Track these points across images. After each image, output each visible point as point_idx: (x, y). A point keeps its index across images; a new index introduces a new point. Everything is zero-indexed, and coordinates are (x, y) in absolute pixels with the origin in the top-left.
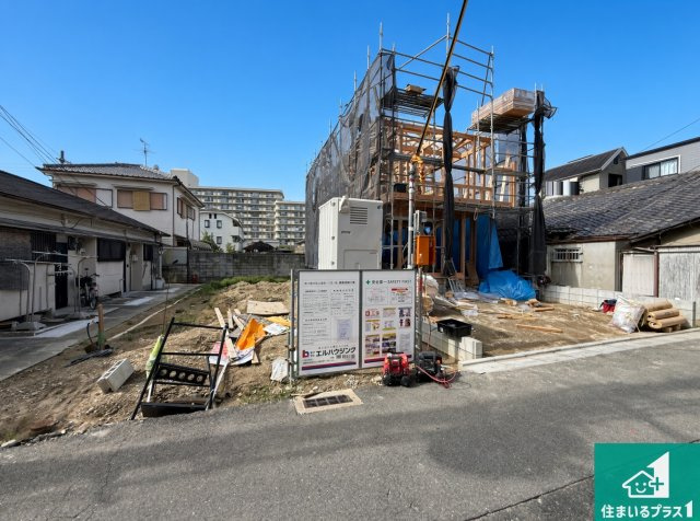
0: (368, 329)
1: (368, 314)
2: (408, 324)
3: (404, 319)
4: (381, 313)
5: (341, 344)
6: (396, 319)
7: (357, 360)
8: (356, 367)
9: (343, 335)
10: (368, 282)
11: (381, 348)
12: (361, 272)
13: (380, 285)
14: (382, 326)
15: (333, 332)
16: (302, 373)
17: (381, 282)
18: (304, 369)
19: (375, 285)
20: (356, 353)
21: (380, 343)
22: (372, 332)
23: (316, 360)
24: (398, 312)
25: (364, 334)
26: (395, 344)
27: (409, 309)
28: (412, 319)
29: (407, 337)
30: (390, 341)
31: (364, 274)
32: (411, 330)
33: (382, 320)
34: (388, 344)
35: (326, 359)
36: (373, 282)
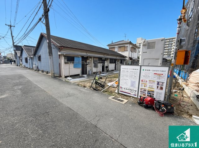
0: (142, 86)
1: (142, 81)
2: (162, 88)
3: (159, 86)
4: (148, 82)
5: (132, 88)
6: (155, 86)
7: (137, 94)
8: (136, 97)
9: (132, 85)
10: (143, 70)
11: (147, 94)
12: (141, 66)
13: (148, 71)
14: (148, 86)
15: (129, 84)
16: (120, 92)
17: (149, 70)
18: (120, 91)
19: (146, 71)
20: (137, 92)
21: (147, 92)
22: (143, 87)
23: (124, 90)
24: (156, 83)
25: (140, 87)
26: (153, 94)
27: (163, 83)
28: (164, 87)
29: (161, 94)
30: (151, 93)
31: (142, 67)
32: (163, 92)
33: (148, 85)
34: (150, 94)
35: (127, 91)
36: (146, 70)
